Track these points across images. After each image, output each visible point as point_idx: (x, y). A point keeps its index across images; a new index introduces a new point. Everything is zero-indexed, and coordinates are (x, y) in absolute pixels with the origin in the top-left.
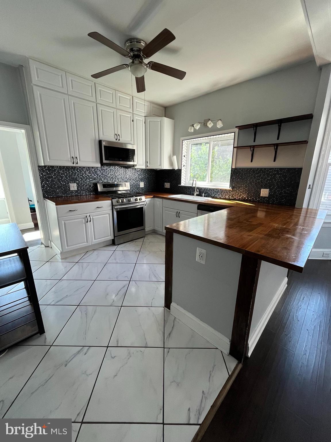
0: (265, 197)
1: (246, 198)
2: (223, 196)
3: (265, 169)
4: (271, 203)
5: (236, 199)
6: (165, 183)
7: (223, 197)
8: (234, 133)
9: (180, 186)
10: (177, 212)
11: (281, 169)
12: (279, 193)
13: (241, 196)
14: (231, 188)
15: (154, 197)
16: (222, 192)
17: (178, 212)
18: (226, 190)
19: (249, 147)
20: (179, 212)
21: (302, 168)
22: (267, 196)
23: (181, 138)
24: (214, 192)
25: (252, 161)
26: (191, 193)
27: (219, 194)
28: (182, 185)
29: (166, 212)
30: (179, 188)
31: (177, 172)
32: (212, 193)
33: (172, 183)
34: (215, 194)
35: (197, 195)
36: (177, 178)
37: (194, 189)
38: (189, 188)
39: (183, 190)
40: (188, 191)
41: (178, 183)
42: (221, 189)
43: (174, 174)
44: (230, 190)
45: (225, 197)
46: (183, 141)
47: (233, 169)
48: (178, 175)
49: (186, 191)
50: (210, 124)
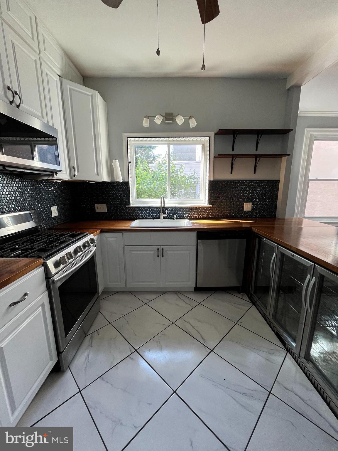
0: (248, 212)
1: (229, 215)
2: (200, 215)
3: (246, 181)
4: (254, 217)
5: (217, 216)
6: (96, 205)
7: (200, 217)
8: (210, 137)
9: (129, 207)
10: (158, 249)
11: (261, 182)
12: (261, 205)
13: (222, 213)
14: (209, 204)
15: (101, 232)
16: (198, 210)
17: (160, 250)
18: (203, 207)
20: (163, 249)
21: (279, 181)
22: (250, 210)
23: (124, 133)
24: (187, 212)
25: (231, 173)
26: (151, 216)
27: (193, 213)
28: (131, 205)
29: (133, 252)
30: (127, 210)
31: (120, 186)
32: (184, 213)
33: (111, 204)
34: (189, 214)
35: (164, 218)
36: (122, 196)
37: (154, 210)
38: (146, 209)
39: (134, 213)
40: (144, 213)
41: (124, 202)
42: (196, 208)
43: (114, 189)
44: (209, 207)
45: (203, 216)
46: (127, 138)
47: (210, 181)
48: (124, 190)
49: (142, 213)
50: (180, 120)
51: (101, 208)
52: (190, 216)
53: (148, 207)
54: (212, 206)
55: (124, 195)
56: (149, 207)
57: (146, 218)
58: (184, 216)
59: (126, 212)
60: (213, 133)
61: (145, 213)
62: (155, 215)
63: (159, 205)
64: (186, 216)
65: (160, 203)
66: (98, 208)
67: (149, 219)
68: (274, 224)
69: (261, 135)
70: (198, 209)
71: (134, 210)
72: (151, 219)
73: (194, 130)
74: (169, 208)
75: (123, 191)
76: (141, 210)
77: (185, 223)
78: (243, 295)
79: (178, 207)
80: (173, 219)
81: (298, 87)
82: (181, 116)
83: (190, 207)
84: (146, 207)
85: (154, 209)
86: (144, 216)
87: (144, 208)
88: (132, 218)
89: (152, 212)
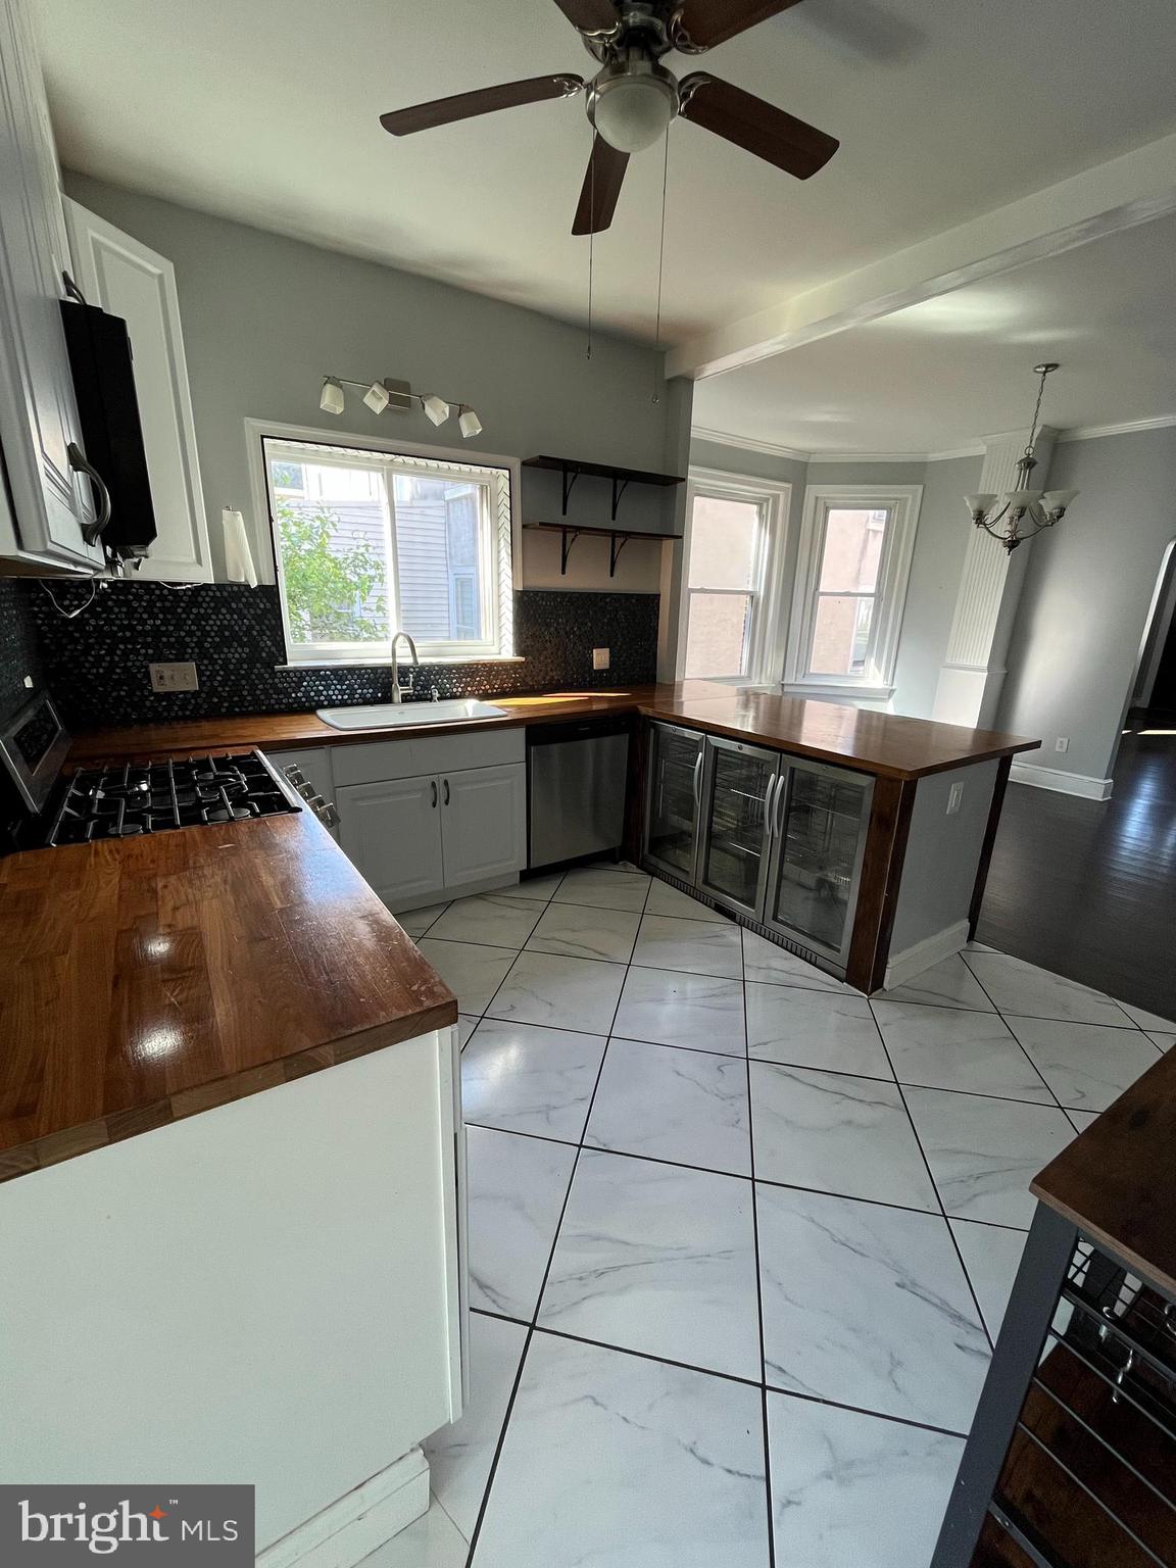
0: (603, 671)
2: (497, 686)
3: (596, 594)
4: (622, 683)
5: (536, 687)
6: (154, 667)
7: (497, 692)
8: (509, 470)
9: (283, 672)
10: (433, 784)
11: (628, 596)
12: (628, 655)
13: (548, 678)
14: (516, 655)
16: (489, 673)
17: (440, 786)
18: (501, 664)
19: (561, 529)
20: (446, 783)
21: (659, 596)
22: (607, 666)
23: (249, 419)
24: (461, 678)
25: (563, 572)
26: (357, 696)
27: (479, 681)
28: (290, 664)
29: (361, 803)
30: (277, 680)
31: (244, 600)
32: (454, 681)
33: (213, 662)
34: (467, 684)
35: (406, 699)
36: (255, 633)
37: (366, 676)
38: (340, 674)
39: (302, 689)
40: (336, 689)
41: (264, 655)
42: (484, 665)
43: (224, 611)
44: (516, 663)
45: (502, 688)
46: (263, 437)
47: (516, 592)
48: (259, 612)
49: (327, 688)
50: (437, 412)
51: (178, 677)
52: (469, 689)
53: (347, 669)
54: (523, 659)
55: (261, 629)
56: (351, 670)
57: (343, 704)
58: (455, 690)
59: (274, 686)
60: (516, 459)
61: (339, 687)
62: (370, 691)
63: (388, 661)
64: (460, 690)
65: (390, 655)
66: (161, 678)
67: (352, 705)
68: (653, 697)
69: (624, 482)
70: (490, 670)
71: (302, 679)
72: (358, 704)
73: (472, 443)
74: (412, 670)
75: (256, 617)
76: (325, 678)
77: (469, 709)
78: (624, 865)
79: (437, 666)
80: (431, 700)
81: (687, 382)
82: (440, 398)
83: (470, 666)
84: (340, 669)
85: (366, 673)
86: (334, 697)
87: (335, 671)
88: (296, 705)
89: (361, 683)
